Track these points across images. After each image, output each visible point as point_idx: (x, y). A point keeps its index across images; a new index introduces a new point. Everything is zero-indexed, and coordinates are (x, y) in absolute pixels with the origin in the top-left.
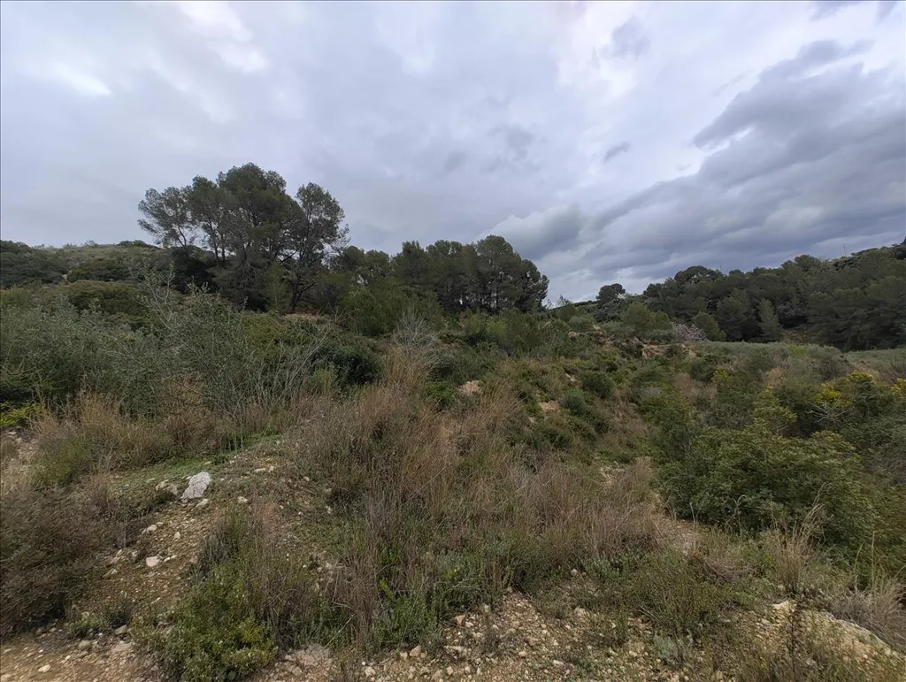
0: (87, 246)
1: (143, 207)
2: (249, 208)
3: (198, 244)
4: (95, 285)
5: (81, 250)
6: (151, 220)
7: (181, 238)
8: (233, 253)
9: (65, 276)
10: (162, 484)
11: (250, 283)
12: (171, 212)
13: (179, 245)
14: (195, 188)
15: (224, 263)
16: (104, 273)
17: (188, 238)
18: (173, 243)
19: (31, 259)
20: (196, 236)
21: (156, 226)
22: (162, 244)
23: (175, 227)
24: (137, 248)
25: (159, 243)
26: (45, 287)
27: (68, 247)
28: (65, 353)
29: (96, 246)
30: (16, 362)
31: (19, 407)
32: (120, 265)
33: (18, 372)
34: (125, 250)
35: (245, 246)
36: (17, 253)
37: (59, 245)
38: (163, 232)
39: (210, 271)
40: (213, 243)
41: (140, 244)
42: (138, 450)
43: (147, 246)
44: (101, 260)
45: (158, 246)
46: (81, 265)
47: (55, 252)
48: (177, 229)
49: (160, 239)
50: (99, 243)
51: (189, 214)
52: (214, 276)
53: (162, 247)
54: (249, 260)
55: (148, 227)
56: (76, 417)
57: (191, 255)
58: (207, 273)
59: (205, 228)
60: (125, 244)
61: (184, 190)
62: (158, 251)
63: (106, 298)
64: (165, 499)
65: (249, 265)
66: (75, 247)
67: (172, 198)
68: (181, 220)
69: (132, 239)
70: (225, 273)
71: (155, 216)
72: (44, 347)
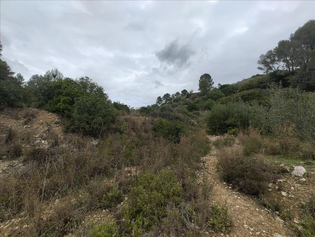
0: (243, 81)
1: (259, 62)
2: (307, 43)
3: (281, 69)
4: (246, 92)
5: (241, 82)
6: (262, 66)
7: (273, 69)
8: (298, 67)
9: (238, 91)
10: (282, 165)
11: (308, 79)
12: (269, 60)
13: (272, 71)
14: (278, 47)
15: (293, 73)
16: (247, 88)
17: (276, 68)
18: (270, 71)
19: (230, 88)
20: (280, 66)
21: (263, 67)
22: (266, 73)
23: (271, 65)
24: (257, 77)
25: (264, 73)
26: (234, 95)
27: (238, 82)
28: (243, 114)
29: (245, 80)
30: (232, 117)
31: (233, 128)
32: (252, 84)
33: (233, 120)
34: (253, 79)
35: (306, 62)
36: (227, 87)
37: (236, 83)
38: (266, 69)
39: (286, 78)
40: (288, 66)
41: (258, 75)
42: (269, 148)
43: (260, 75)
44: (246, 84)
45: (264, 74)
46: (241, 86)
47: (235, 85)
48: (272, 66)
49: (265, 71)
50: (246, 79)
51: (276, 58)
52: (288, 80)
53: (266, 74)
54: (308, 68)
55: (261, 69)
56: (248, 134)
57: (278, 74)
58: (285, 79)
59: (284, 61)
60: (253, 77)
61: (275, 49)
62: (264, 76)
63: (249, 96)
64: (284, 171)
65: (308, 71)
66: (240, 82)
67: (270, 55)
68: (273, 61)
69: (255, 75)
70: (294, 77)
71: (263, 64)
72: (238, 113)
